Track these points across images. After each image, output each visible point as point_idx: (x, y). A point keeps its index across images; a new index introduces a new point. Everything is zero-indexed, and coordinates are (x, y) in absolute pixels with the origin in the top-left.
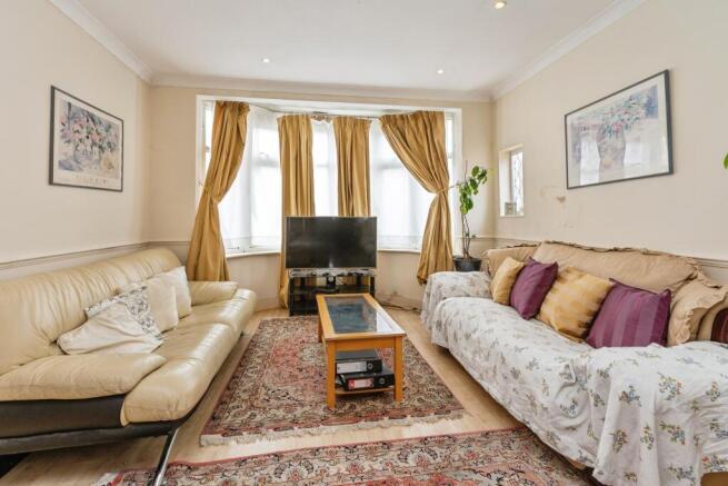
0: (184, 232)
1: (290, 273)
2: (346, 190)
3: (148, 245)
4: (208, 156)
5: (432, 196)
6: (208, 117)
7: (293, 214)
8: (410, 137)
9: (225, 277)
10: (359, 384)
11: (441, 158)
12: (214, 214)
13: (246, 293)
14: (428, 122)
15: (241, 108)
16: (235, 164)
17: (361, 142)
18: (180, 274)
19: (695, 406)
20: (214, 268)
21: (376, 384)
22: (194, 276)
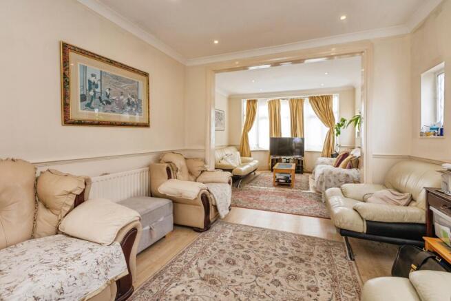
0: (238, 142)
1: (272, 157)
2: (294, 128)
3: (229, 146)
4: (245, 118)
5: (328, 129)
6: (245, 104)
7: (274, 136)
8: (320, 105)
9: (250, 156)
10: (281, 181)
11: (332, 114)
12: (247, 136)
13: (257, 161)
14: (327, 99)
15: (255, 101)
16: (253, 119)
17: (300, 108)
18: (238, 153)
19: (335, 176)
20: (247, 154)
21: (286, 182)
22: (242, 156)
